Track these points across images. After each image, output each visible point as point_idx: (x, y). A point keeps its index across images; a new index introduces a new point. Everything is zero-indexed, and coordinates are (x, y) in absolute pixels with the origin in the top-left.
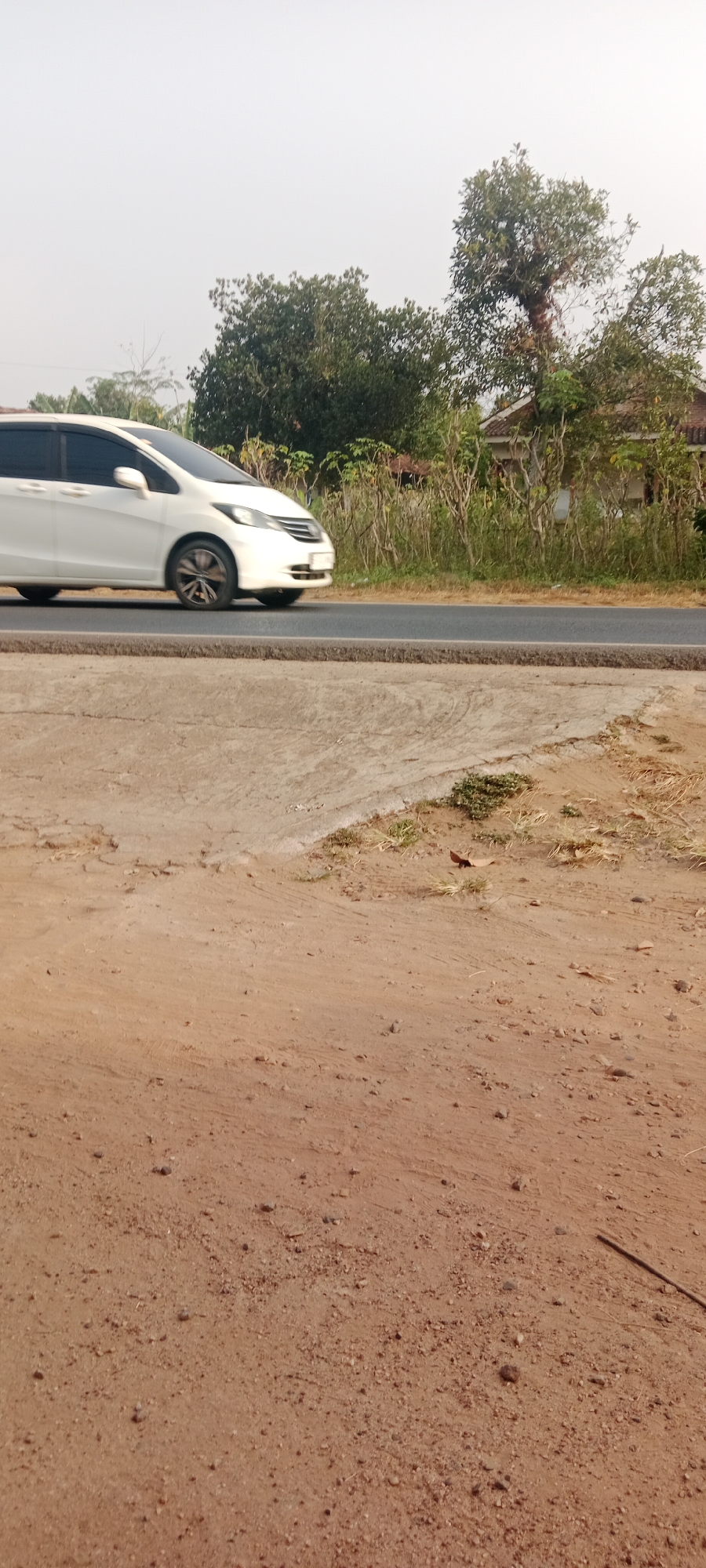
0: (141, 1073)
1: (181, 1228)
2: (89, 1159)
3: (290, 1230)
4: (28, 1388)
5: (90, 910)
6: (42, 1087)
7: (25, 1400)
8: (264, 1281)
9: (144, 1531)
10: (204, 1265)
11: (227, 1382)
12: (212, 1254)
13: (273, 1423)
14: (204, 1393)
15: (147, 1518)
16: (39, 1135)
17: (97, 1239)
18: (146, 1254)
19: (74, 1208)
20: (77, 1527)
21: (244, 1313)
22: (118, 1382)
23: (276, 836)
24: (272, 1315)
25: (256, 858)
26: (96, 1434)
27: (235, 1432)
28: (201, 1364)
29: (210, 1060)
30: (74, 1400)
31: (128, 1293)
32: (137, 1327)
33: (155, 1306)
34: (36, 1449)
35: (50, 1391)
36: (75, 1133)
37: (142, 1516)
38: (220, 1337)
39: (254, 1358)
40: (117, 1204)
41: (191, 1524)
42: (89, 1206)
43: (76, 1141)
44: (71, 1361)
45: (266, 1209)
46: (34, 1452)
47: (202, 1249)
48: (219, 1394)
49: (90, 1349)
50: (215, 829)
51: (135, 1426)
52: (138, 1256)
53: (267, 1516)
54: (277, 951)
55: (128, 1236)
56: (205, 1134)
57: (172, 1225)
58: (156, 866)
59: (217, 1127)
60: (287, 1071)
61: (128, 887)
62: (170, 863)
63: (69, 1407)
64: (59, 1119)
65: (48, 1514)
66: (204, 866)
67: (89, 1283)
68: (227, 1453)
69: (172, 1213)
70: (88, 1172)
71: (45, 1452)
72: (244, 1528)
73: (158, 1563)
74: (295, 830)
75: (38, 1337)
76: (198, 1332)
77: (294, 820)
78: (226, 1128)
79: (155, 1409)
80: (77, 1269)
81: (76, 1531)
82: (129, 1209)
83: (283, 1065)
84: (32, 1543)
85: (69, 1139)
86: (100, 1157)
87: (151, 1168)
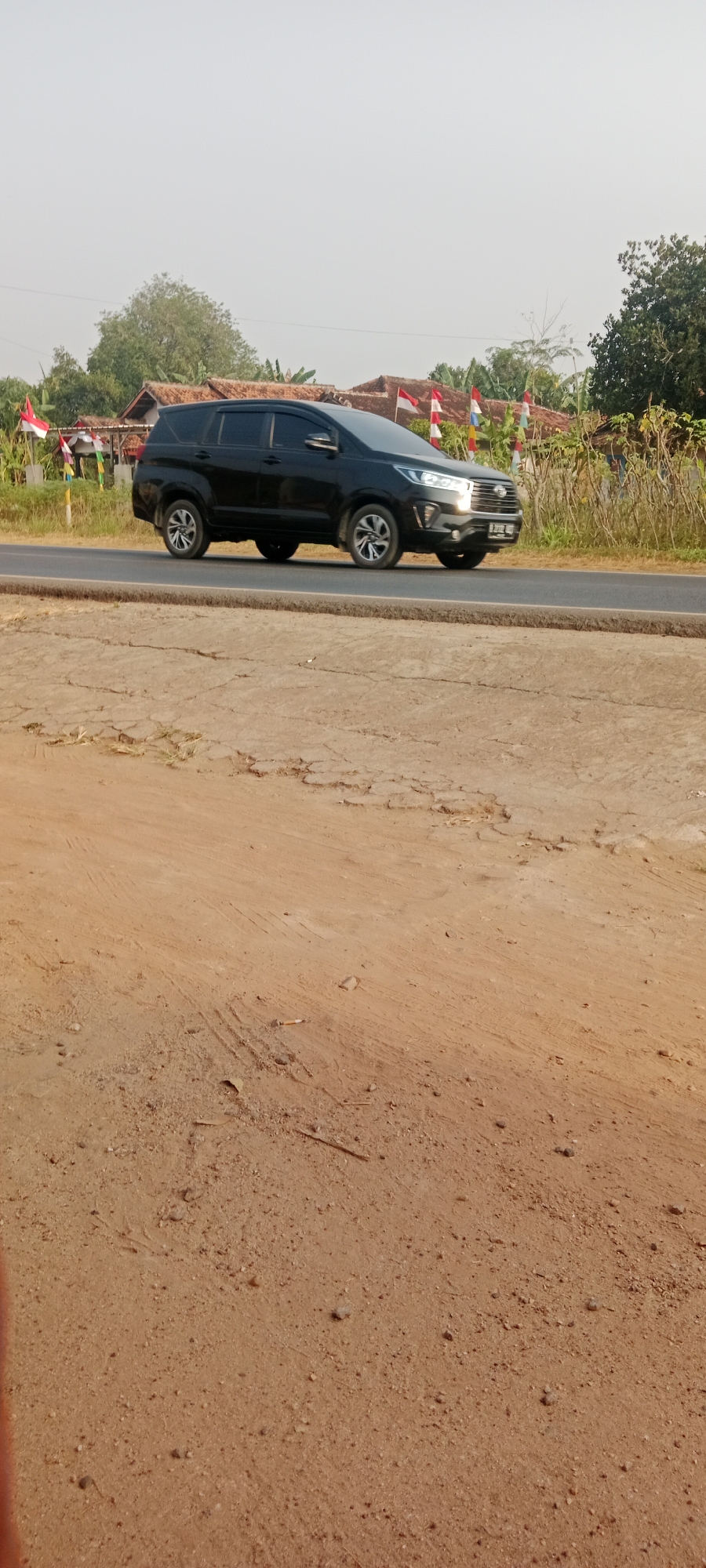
0: (540, 1049)
1: (586, 1215)
2: (492, 1128)
3: (701, 1237)
4: (439, 1347)
5: (485, 878)
6: (445, 1047)
7: (435, 1358)
8: (674, 1286)
9: (555, 1519)
10: (611, 1256)
11: (637, 1383)
12: (620, 1248)
13: (687, 1436)
14: (613, 1390)
15: (558, 1505)
16: (443, 1095)
17: (502, 1210)
18: (551, 1234)
19: (479, 1175)
20: (487, 1498)
21: (655, 1315)
22: (527, 1360)
23: (674, 822)
24: (683, 1324)
25: (652, 842)
26: (505, 1408)
27: (647, 1437)
28: (610, 1359)
29: (610, 1046)
30: (483, 1368)
31: (534, 1271)
32: (544, 1308)
33: (562, 1290)
34: (447, 1411)
35: (460, 1355)
36: (477, 1099)
37: (553, 1502)
38: (629, 1335)
39: (664, 1364)
40: (521, 1178)
41: (602, 1522)
42: (493, 1175)
43: (478, 1107)
44: (479, 1328)
45: (674, 1211)
46: (445, 1412)
47: (608, 1240)
48: (630, 1395)
49: (498, 1320)
50: (609, 808)
51: (543, 1408)
52: (543, 1236)
53: (682, 1534)
54: (678, 943)
55: (531, 1212)
56: (607, 1121)
57: (577, 1209)
58: (548, 841)
59: (620, 1116)
60: (692, 1070)
61: (521, 859)
62: (562, 840)
63: (478, 1375)
64: (462, 1083)
65: (459, 1478)
66: (598, 846)
67: (495, 1253)
68: (638, 1457)
69: (576, 1197)
70: (491, 1141)
71: (455, 1415)
72: (659, 1542)
73: (569, 1554)
74: (696, 818)
75: (447, 1298)
76: (607, 1326)
77: (695, 806)
78: (630, 1120)
79: (564, 1395)
80: (483, 1237)
81: (487, 1501)
82: (532, 1185)
83: (689, 1063)
84: (445, 1503)
85: (472, 1105)
86: (502, 1127)
87: (554, 1148)
